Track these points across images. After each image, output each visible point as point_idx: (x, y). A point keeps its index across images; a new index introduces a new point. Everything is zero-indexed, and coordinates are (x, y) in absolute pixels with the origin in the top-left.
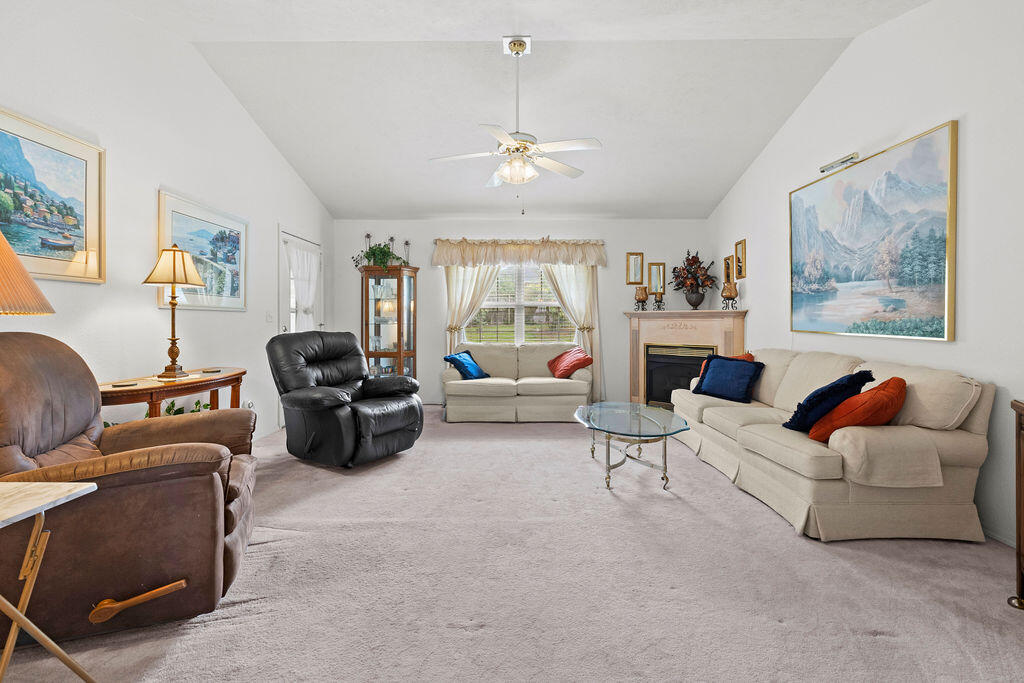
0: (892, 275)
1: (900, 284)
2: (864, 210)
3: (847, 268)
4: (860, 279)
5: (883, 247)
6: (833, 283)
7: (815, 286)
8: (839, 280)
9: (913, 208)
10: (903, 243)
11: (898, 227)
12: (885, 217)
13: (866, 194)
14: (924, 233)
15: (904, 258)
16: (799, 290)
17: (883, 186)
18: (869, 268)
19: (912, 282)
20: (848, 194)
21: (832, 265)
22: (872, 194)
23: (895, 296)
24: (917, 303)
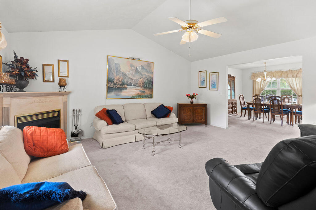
0: (142, 86)
1: (144, 88)
2: (136, 71)
3: (131, 83)
4: (134, 86)
5: (141, 80)
6: (126, 86)
7: (119, 86)
8: (128, 85)
9: (147, 74)
10: (145, 80)
11: (144, 77)
12: (141, 74)
13: (136, 67)
14: (149, 79)
15: (145, 83)
16: (111, 86)
17: (141, 68)
18: (137, 84)
19: (146, 88)
20: (131, 66)
21: (126, 81)
22: (138, 68)
23: (143, 90)
24: (147, 92)
